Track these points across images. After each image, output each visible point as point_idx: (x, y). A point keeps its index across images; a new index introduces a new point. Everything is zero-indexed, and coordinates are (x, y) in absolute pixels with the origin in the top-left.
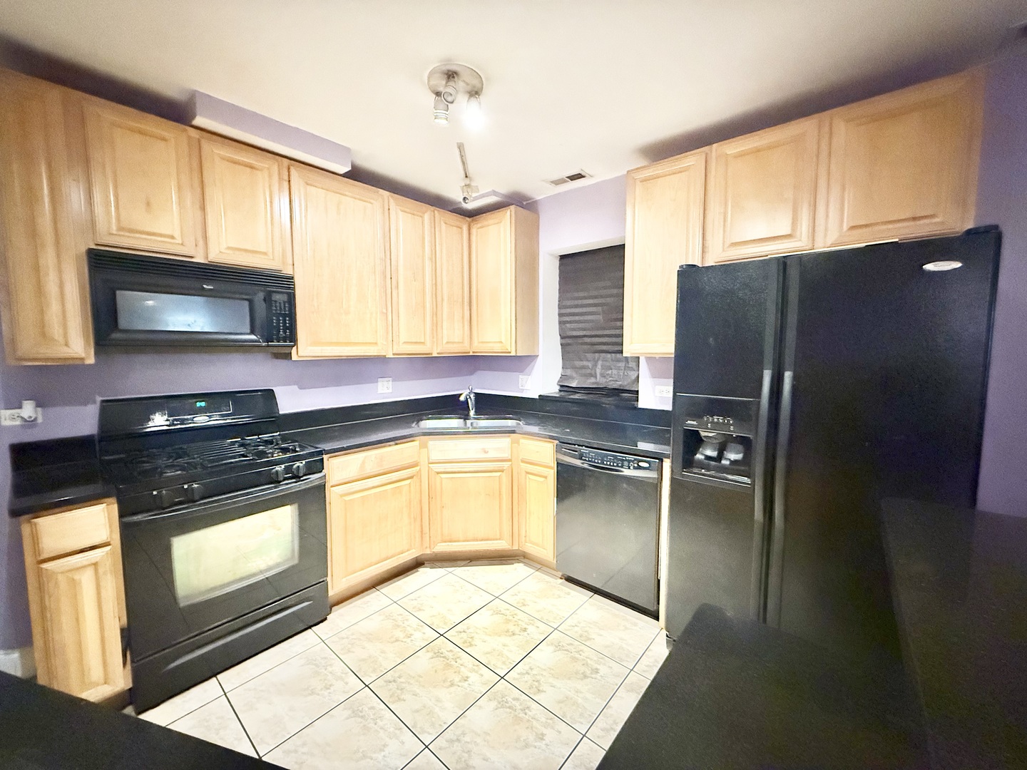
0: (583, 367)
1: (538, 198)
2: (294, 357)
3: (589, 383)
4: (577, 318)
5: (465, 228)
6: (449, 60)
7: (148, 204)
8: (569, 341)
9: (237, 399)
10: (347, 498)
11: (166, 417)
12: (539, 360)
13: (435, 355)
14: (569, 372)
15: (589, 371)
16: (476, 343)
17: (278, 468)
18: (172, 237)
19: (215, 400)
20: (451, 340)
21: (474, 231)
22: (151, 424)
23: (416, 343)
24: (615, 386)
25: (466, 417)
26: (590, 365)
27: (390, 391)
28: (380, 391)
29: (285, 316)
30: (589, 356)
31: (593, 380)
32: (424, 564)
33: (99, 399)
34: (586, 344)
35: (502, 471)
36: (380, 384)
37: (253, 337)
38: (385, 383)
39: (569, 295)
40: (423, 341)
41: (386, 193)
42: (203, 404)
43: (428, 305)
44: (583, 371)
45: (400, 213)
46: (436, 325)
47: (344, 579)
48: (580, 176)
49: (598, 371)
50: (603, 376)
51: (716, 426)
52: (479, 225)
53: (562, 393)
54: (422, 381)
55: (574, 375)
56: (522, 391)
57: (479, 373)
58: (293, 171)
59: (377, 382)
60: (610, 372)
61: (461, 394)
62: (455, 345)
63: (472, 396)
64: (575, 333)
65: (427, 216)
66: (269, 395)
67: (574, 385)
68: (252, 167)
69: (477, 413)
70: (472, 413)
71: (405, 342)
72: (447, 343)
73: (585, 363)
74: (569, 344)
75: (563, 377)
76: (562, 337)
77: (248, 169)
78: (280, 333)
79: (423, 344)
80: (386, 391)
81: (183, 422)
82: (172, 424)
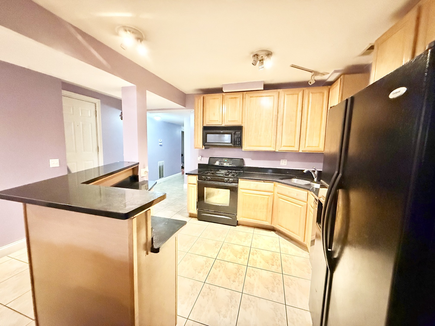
2: (243, 150)
7: (214, 114)
10: (244, 194)
11: (219, 162)
13: (300, 151)
17: (226, 179)
19: (229, 159)
22: (216, 163)
23: (289, 146)
27: (286, 164)
28: (281, 164)
29: (239, 138)
32: (275, 231)
35: (302, 206)
36: (281, 161)
37: (231, 144)
38: (284, 162)
40: (293, 145)
41: (280, 91)
42: (226, 160)
46: (301, 139)
47: (241, 218)
61: (304, 170)
62: (313, 148)
63: (316, 172)
66: (243, 160)
68: (236, 98)
70: (315, 180)
71: (284, 146)
72: (308, 147)
77: (235, 99)
78: (237, 143)
79: (294, 147)
80: (284, 164)
81: (221, 164)
82: (219, 164)
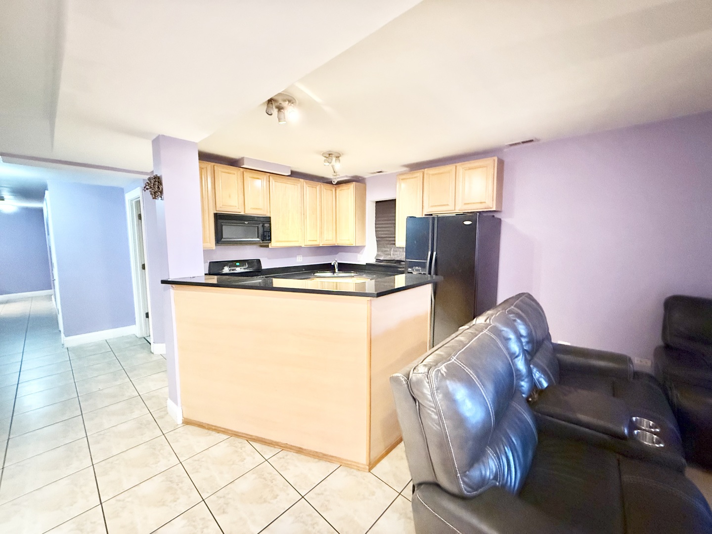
0: (385, 251)
1: (366, 177)
2: (270, 247)
3: (388, 258)
4: (383, 229)
5: (334, 190)
6: (330, 151)
7: (229, 195)
8: (379, 239)
9: (249, 262)
11: (228, 268)
12: (366, 248)
13: (321, 245)
14: (380, 253)
15: (388, 253)
16: (338, 239)
18: (236, 206)
19: (242, 262)
20: (328, 239)
21: (337, 191)
22: (224, 270)
23: (313, 241)
24: (398, 259)
25: (334, 272)
26: (388, 250)
27: (302, 261)
28: (297, 261)
29: (267, 231)
30: (388, 246)
31: (389, 256)
33: (209, 262)
34: (387, 240)
37: (258, 239)
38: (299, 258)
39: (380, 219)
41: (302, 180)
42: (239, 264)
43: (318, 224)
44: (386, 253)
45: (308, 188)
46: (321, 233)
48: (381, 172)
49: (392, 253)
50: (393, 255)
51: (417, 270)
52: (340, 189)
53: (377, 263)
54: (315, 257)
55: (382, 254)
56: (359, 261)
57: (340, 253)
58: (271, 178)
59: (296, 257)
60: (396, 253)
62: (329, 241)
63: (337, 263)
64: (383, 236)
65: (318, 187)
66: (259, 261)
67: (382, 259)
69: (339, 270)
70: (337, 270)
72: (326, 240)
73: (386, 249)
74: (379, 240)
75: (378, 255)
76: (377, 237)
78: (266, 237)
79: (316, 241)
80: (300, 261)
81: (233, 270)
82: (230, 271)
